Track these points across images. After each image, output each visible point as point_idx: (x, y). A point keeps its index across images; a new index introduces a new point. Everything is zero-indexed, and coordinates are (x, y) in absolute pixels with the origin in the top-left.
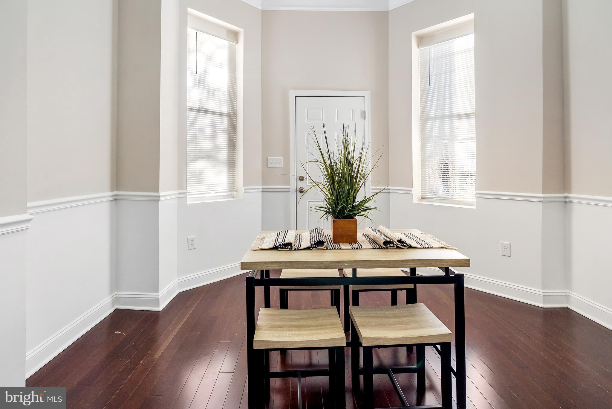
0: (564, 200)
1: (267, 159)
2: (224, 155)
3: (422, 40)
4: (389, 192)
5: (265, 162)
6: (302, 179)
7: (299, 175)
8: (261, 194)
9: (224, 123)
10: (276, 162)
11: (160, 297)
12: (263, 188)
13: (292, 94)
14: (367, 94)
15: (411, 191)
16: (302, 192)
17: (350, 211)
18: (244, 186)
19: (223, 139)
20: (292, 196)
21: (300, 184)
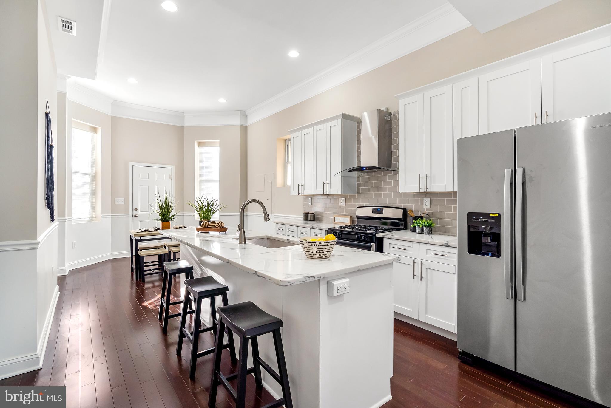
0: (246, 215)
1: (115, 199)
2: (88, 197)
3: (200, 144)
4: (184, 215)
5: (113, 201)
6: (136, 210)
7: (134, 208)
8: (110, 218)
9: (88, 179)
10: (120, 200)
11: (66, 268)
12: (112, 215)
13: (130, 164)
14: (173, 167)
15: (194, 214)
16: (136, 216)
17: (168, 219)
18: (102, 214)
19: (88, 188)
20: (131, 219)
21: (135, 213)
